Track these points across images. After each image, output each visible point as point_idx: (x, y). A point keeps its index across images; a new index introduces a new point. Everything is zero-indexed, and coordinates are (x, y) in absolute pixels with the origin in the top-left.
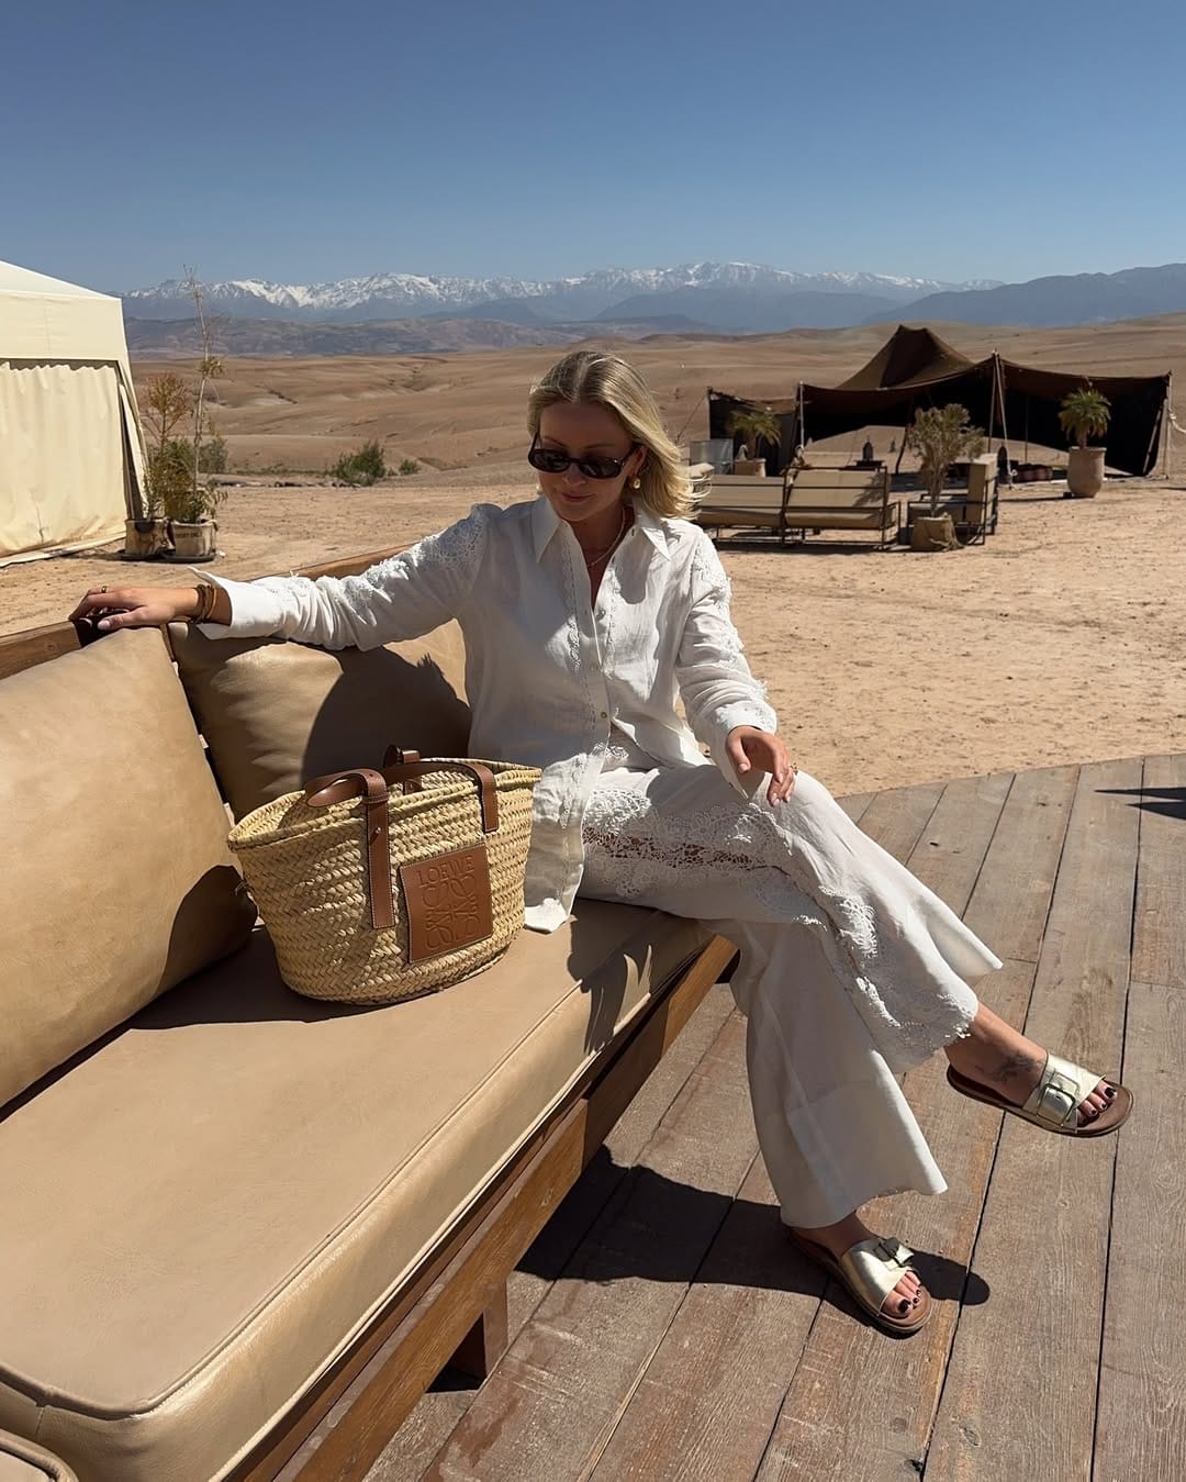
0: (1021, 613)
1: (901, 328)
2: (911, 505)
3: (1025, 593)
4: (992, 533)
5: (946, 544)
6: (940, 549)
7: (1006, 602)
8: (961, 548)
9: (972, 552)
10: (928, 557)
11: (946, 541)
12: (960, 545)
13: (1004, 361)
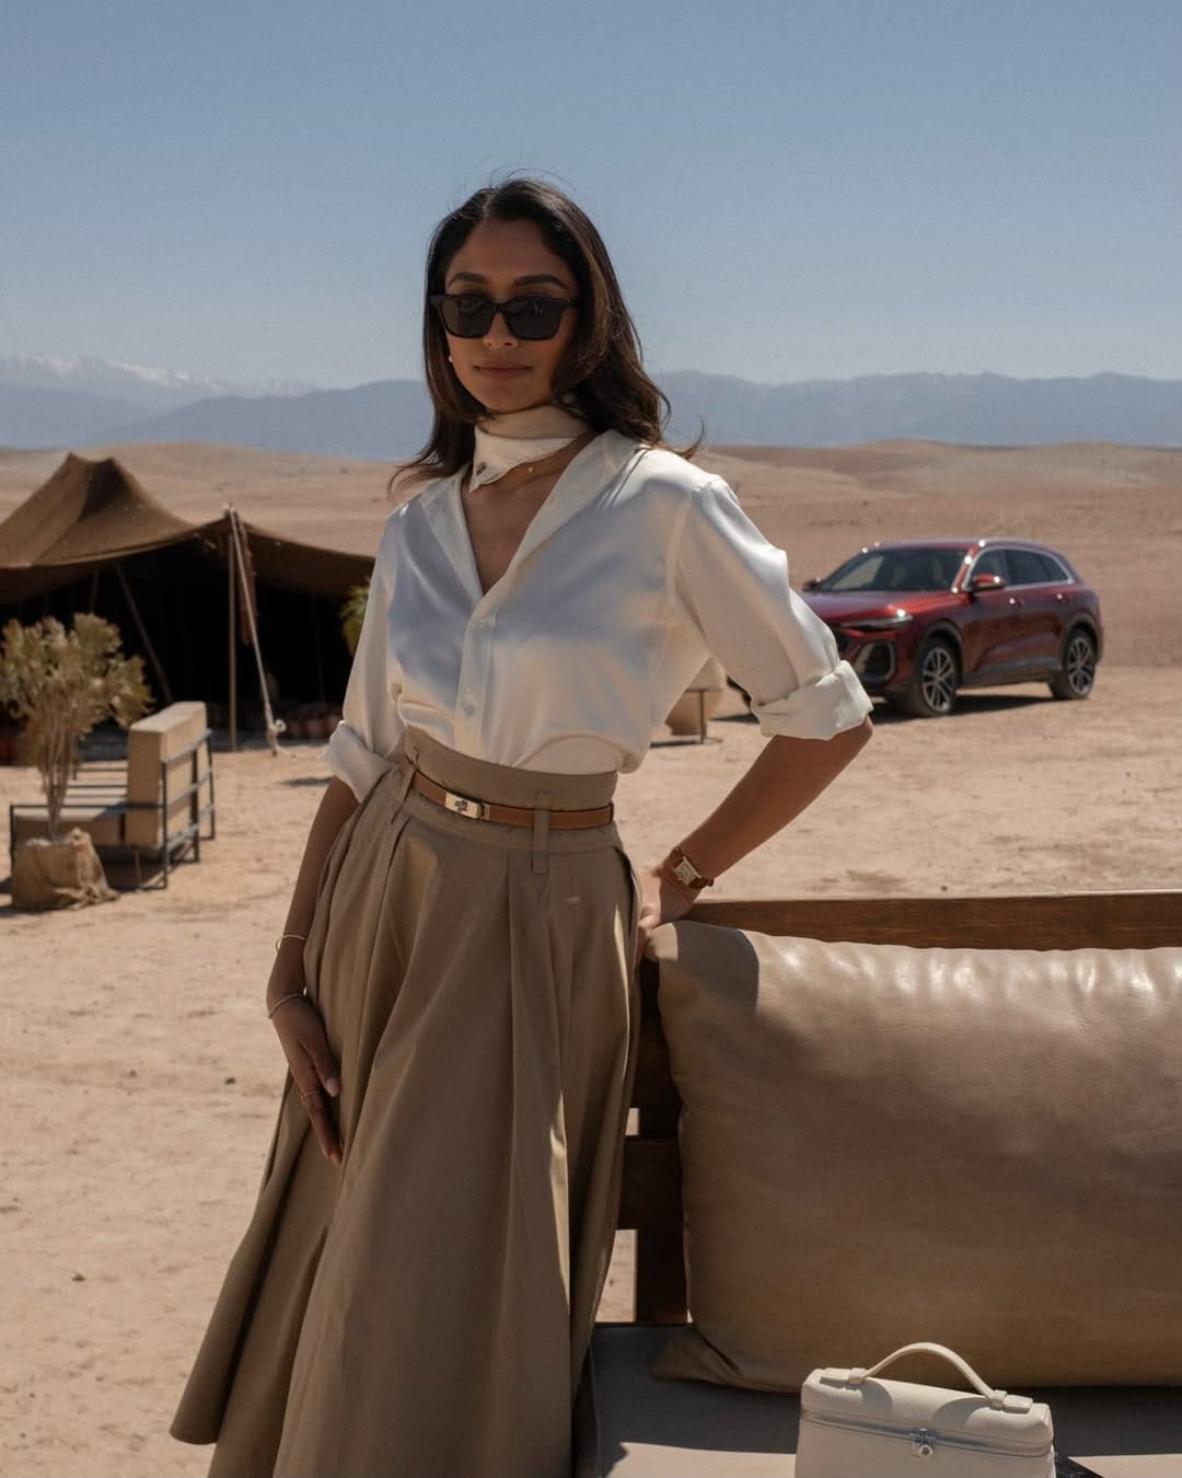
0: (180, 1067)
1: (71, 459)
2: (17, 812)
3: (203, 1014)
4: (196, 860)
5: (79, 894)
6: (66, 903)
7: (154, 1040)
8: (112, 899)
9: (131, 909)
10: (34, 926)
11: (78, 888)
12: (112, 893)
13: (247, 526)
